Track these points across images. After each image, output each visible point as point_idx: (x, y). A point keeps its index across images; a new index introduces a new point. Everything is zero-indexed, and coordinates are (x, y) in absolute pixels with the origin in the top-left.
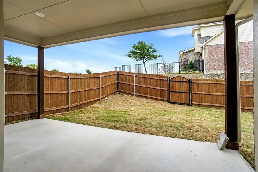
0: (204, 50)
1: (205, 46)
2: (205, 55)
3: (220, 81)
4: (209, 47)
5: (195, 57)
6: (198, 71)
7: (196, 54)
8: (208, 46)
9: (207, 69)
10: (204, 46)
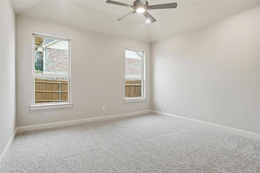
0: (44, 51)
1: (46, 48)
2: (46, 56)
3: (49, 81)
4: (50, 50)
5: (37, 56)
6: (39, 70)
7: (39, 54)
8: (48, 48)
9: (48, 70)
10: (44, 48)
